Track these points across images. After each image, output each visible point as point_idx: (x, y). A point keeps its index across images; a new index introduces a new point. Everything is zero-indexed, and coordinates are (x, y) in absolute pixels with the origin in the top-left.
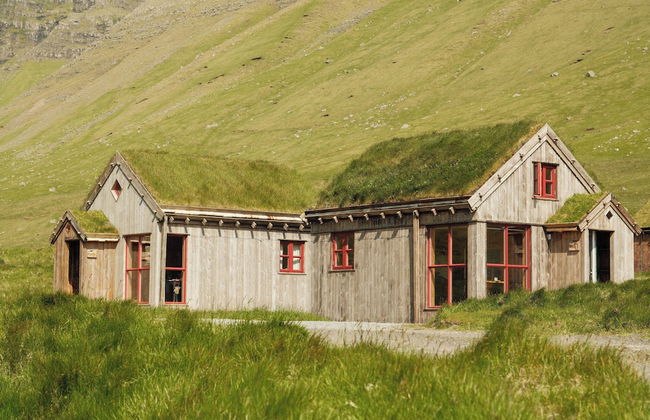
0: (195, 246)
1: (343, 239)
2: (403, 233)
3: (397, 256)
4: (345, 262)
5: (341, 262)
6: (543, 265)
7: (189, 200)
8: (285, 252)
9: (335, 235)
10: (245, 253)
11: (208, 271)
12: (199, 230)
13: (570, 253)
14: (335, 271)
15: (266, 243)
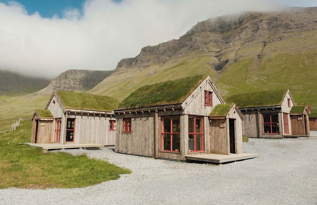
0: (78, 122)
1: (127, 121)
2: (151, 119)
3: (148, 128)
4: (128, 130)
5: (126, 129)
6: (208, 132)
7: (77, 106)
8: (111, 124)
9: (124, 119)
10: (97, 124)
11: (83, 130)
12: (80, 117)
13: (220, 128)
14: (124, 132)
15: (105, 121)
